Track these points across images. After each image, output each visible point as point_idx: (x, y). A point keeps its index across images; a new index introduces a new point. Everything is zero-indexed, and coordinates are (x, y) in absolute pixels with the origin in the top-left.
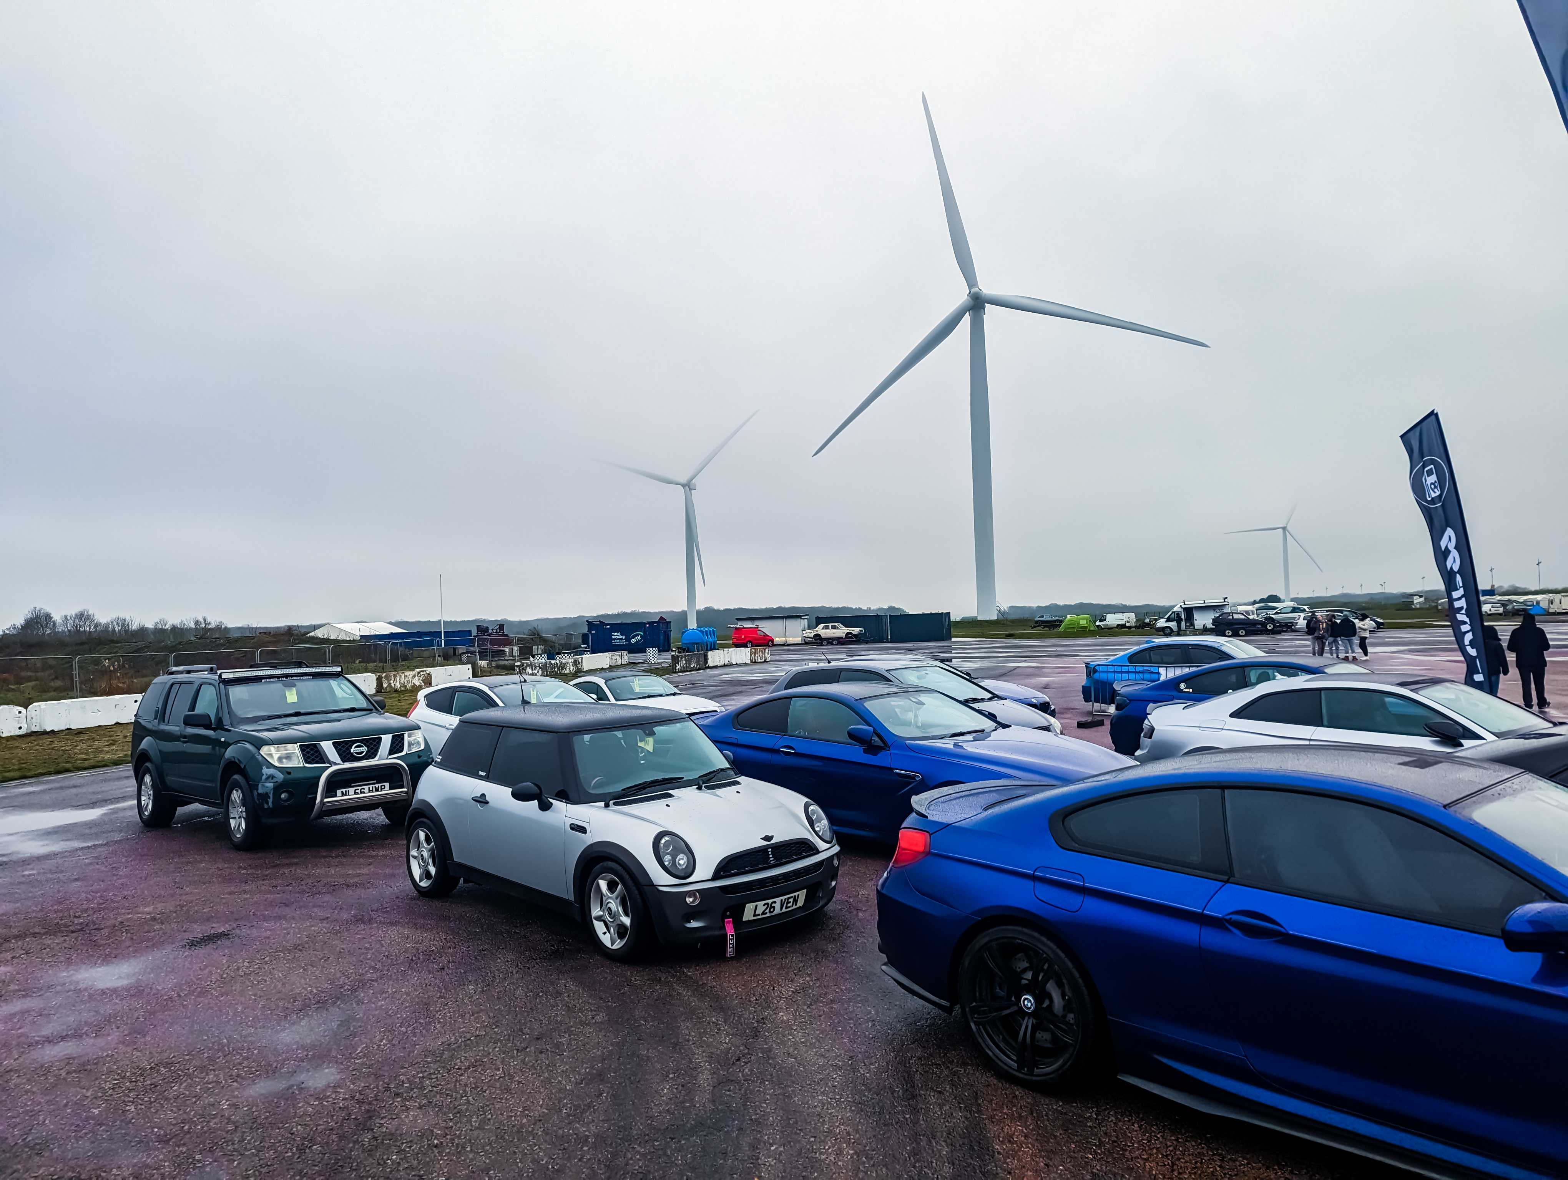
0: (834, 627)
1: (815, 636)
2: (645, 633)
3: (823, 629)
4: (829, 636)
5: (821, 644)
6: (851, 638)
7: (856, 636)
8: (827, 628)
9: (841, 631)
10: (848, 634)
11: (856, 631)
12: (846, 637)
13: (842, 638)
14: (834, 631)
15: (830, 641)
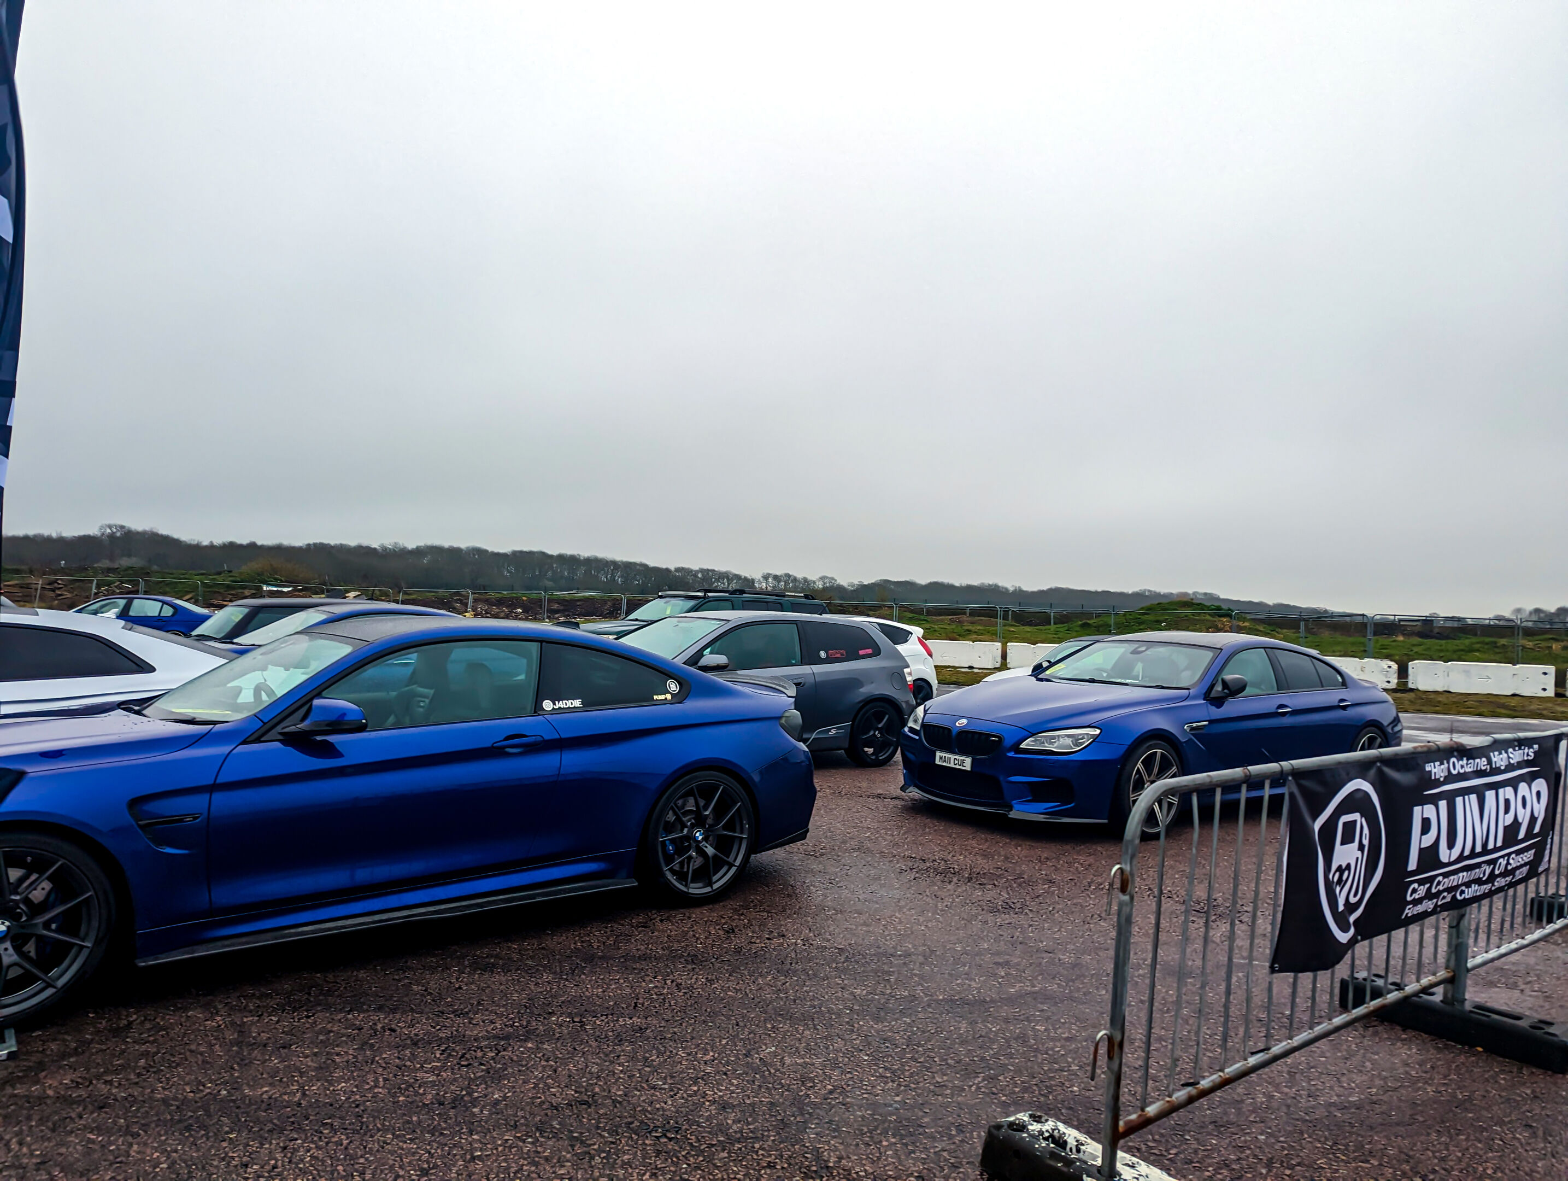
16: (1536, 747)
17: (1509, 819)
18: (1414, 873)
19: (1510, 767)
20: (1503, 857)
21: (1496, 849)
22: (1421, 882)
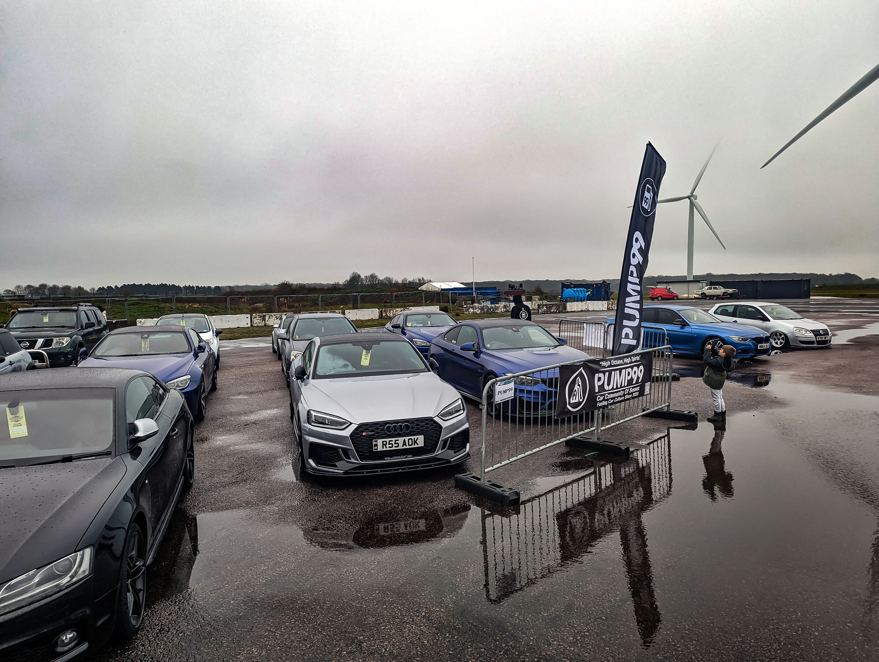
0: (715, 288)
1: (702, 294)
2: (593, 290)
3: (708, 289)
4: (711, 294)
5: (705, 299)
6: (726, 295)
7: (729, 294)
8: (710, 289)
9: (720, 291)
10: (724, 293)
11: (730, 291)
12: (723, 295)
13: (720, 296)
14: (715, 290)
15: (711, 297)
16: (640, 356)
17: (629, 378)
18: (597, 393)
19: (631, 363)
20: (627, 389)
21: (624, 387)
22: (601, 395)
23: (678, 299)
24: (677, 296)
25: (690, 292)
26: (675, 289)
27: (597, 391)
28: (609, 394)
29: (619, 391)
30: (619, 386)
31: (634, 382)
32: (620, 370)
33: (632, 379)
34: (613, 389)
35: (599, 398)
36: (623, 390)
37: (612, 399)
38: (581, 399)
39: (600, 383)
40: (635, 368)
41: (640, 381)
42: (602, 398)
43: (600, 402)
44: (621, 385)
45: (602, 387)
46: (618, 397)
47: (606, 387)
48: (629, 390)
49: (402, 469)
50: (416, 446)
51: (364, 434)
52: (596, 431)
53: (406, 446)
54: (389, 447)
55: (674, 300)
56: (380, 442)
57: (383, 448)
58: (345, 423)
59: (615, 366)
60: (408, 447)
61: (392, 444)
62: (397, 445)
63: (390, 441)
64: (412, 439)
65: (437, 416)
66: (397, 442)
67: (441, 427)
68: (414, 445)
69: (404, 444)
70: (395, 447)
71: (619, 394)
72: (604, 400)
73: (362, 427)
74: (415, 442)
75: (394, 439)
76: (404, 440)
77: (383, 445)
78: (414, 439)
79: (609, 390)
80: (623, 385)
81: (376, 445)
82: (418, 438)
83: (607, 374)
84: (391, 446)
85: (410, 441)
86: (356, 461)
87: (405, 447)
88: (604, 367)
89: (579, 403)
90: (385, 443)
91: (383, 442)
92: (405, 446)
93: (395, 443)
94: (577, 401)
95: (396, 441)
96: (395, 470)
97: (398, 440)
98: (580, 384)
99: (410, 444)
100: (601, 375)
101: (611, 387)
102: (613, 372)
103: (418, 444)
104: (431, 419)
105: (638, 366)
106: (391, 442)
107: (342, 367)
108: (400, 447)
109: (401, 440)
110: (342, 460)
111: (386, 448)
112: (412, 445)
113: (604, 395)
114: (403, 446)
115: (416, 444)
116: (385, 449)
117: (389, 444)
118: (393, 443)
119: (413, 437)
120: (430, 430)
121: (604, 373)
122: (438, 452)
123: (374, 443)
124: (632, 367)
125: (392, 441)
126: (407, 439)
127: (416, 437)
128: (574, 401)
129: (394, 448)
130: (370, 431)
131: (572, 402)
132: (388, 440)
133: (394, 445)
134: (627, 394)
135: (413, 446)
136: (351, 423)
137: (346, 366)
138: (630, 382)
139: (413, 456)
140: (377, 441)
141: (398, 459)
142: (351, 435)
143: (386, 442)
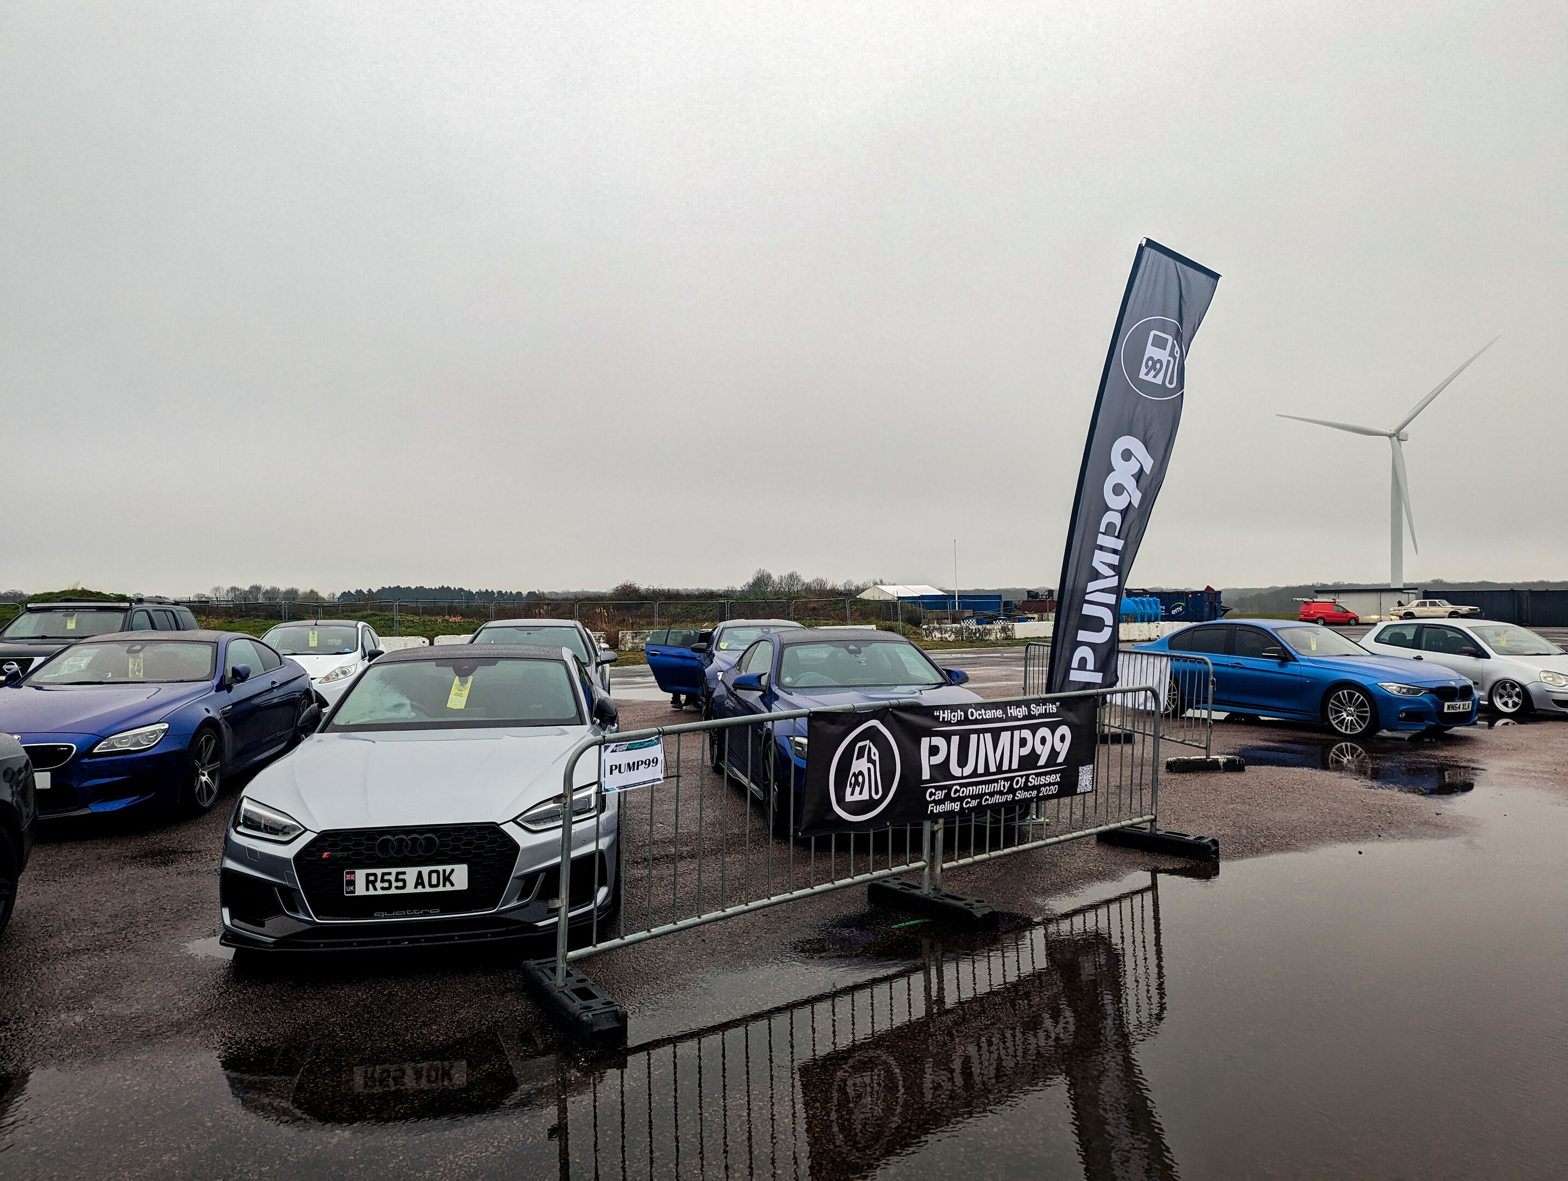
0: (1433, 604)
2: (1187, 603)
7: (1463, 616)
14: (1433, 608)
16: (1058, 704)
17: (1026, 751)
18: (927, 781)
19: (1030, 716)
20: (1021, 776)
21: (1015, 771)
22: (937, 788)
23: (1357, 624)
24: (1356, 619)
25: (1383, 611)
26: (1349, 603)
27: (926, 775)
28: (961, 785)
29: (996, 781)
30: (993, 769)
31: (1042, 762)
32: (996, 734)
33: (1034, 756)
34: (974, 774)
35: (931, 794)
36: (1006, 779)
37: (973, 797)
38: (877, 793)
39: (938, 759)
40: (1044, 732)
41: (1061, 759)
42: (940, 795)
43: (937, 802)
44: (999, 767)
45: (942, 770)
46: (992, 794)
47: (955, 770)
48: (1027, 780)
49: (411, 941)
50: (448, 888)
51: (325, 855)
52: (927, 870)
53: (424, 887)
54: (383, 888)
55: (1350, 625)
56: (360, 875)
57: (367, 889)
58: (294, 828)
59: (976, 722)
60: (428, 889)
61: (389, 881)
62: (401, 884)
63: (384, 874)
64: (437, 872)
65: (514, 820)
66: (401, 877)
67: (516, 847)
68: (444, 886)
69: (419, 881)
70: (397, 888)
71: (996, 787)
72: (948, 798)
73: (327, 838)
74: (447, 879)
75: (394, 871)
76: (420, 873)
77: (368, 882)
78: (444, 871)
79: (962, 778)
80: (1005, 767)
81: (352, 883)
82: (453, 870)
83: (955, 740)
84: (386, 885)
85: (434, 876)
86: (308, 917)
87: (420, 889)
88: (949, 723)
89: (870, 805)
90: (372, 878)
91: (368, 875)
92: (420, 887)
93: (397, 880)
94: (865, 796)
95: (398, 874)
96: (393, 942)
97: (404, 873)
98: (876, 758)
99: (434, 882)
100: (939, 741)
101: (968, 770)
102: (974, 738)
103: (452, 885)
104: (492, 830)
105: (1053, 727)
106: (386, 877)
107: (389, 710)
108: (410, 889)
109: (411, 874)
110: (281, 913)
111: (375, 889)
112: (437, 885)
113: (949, 788)
114: (416, 887)
115: (448, 883)
116: (372, 892)
117: (383, 881)
118: (392, 878)
119: (440, 868)
120: (486, 852)
121: (947, 736)
122: (510, 903)
123: (346, 877)
124: (1034, 729)
125: (390, 874)
126: (425, 870)
127: (448, 868)
128: (857, 797)
129: (393, 891)
130: (341, 850)
131: (849, 798)
132: (379, 872)
133: (394, 884)
134: (1020, 789)
135: (441, 889)
136: (306, 830)
137: (399, 706)
138: (1029, 761)
139: (442, 913)
140: (354, 873)
141: (406, 916)
142: (298, 857)
143: (375, 875)
